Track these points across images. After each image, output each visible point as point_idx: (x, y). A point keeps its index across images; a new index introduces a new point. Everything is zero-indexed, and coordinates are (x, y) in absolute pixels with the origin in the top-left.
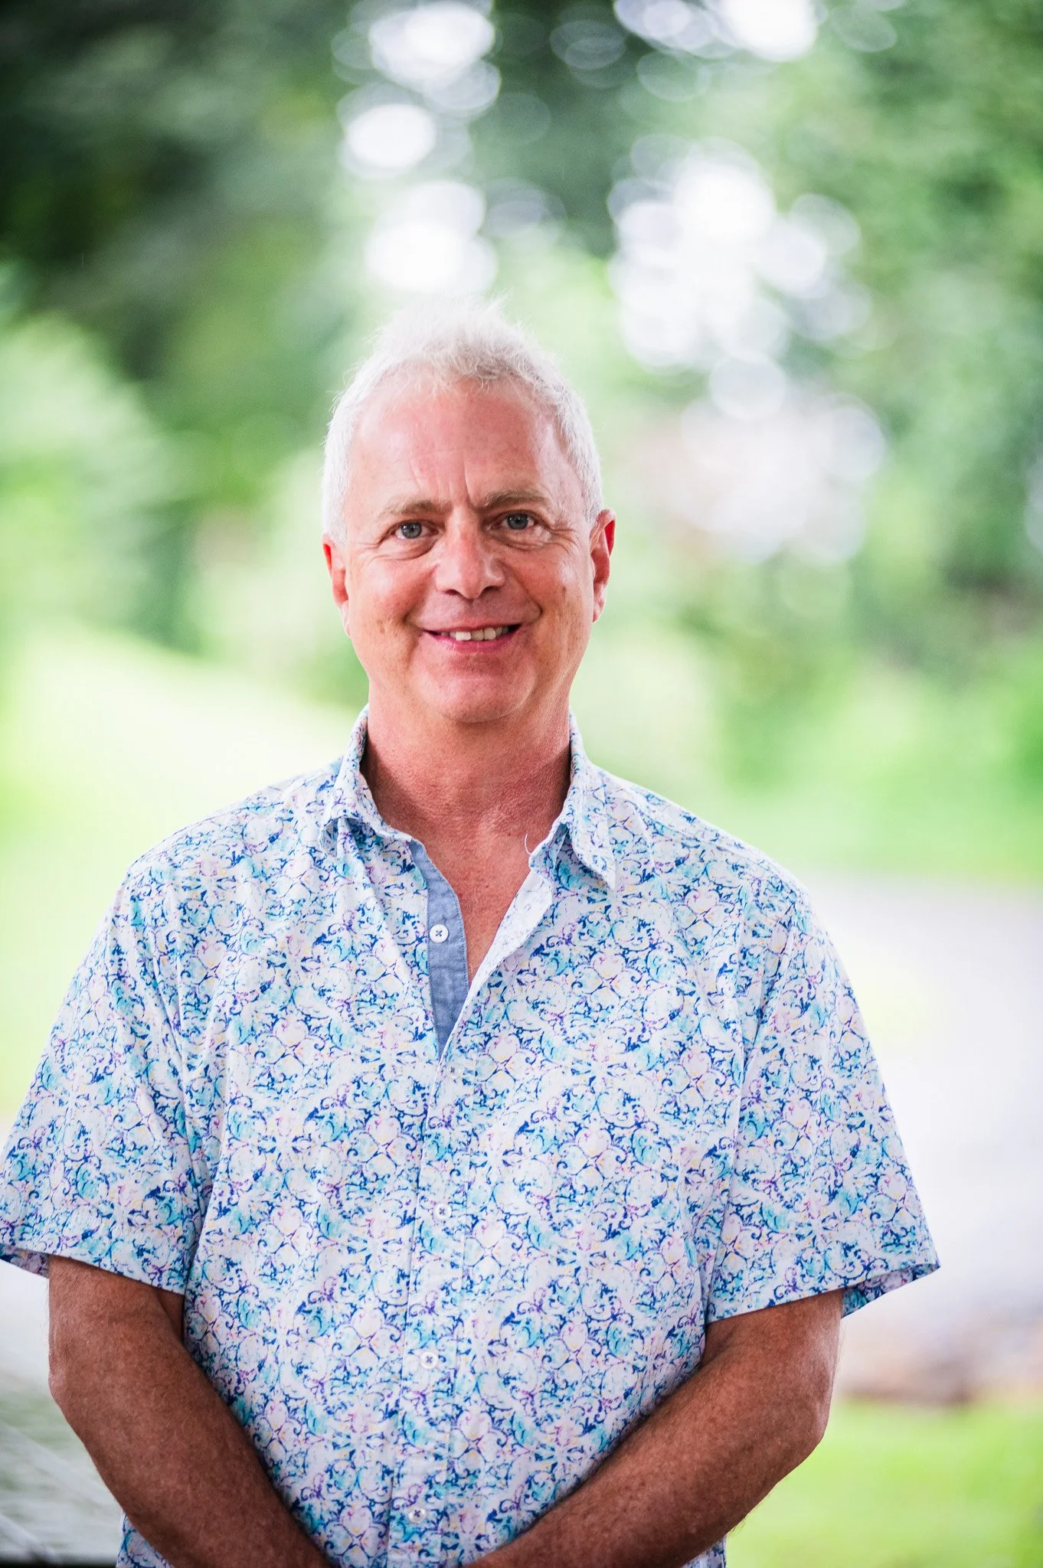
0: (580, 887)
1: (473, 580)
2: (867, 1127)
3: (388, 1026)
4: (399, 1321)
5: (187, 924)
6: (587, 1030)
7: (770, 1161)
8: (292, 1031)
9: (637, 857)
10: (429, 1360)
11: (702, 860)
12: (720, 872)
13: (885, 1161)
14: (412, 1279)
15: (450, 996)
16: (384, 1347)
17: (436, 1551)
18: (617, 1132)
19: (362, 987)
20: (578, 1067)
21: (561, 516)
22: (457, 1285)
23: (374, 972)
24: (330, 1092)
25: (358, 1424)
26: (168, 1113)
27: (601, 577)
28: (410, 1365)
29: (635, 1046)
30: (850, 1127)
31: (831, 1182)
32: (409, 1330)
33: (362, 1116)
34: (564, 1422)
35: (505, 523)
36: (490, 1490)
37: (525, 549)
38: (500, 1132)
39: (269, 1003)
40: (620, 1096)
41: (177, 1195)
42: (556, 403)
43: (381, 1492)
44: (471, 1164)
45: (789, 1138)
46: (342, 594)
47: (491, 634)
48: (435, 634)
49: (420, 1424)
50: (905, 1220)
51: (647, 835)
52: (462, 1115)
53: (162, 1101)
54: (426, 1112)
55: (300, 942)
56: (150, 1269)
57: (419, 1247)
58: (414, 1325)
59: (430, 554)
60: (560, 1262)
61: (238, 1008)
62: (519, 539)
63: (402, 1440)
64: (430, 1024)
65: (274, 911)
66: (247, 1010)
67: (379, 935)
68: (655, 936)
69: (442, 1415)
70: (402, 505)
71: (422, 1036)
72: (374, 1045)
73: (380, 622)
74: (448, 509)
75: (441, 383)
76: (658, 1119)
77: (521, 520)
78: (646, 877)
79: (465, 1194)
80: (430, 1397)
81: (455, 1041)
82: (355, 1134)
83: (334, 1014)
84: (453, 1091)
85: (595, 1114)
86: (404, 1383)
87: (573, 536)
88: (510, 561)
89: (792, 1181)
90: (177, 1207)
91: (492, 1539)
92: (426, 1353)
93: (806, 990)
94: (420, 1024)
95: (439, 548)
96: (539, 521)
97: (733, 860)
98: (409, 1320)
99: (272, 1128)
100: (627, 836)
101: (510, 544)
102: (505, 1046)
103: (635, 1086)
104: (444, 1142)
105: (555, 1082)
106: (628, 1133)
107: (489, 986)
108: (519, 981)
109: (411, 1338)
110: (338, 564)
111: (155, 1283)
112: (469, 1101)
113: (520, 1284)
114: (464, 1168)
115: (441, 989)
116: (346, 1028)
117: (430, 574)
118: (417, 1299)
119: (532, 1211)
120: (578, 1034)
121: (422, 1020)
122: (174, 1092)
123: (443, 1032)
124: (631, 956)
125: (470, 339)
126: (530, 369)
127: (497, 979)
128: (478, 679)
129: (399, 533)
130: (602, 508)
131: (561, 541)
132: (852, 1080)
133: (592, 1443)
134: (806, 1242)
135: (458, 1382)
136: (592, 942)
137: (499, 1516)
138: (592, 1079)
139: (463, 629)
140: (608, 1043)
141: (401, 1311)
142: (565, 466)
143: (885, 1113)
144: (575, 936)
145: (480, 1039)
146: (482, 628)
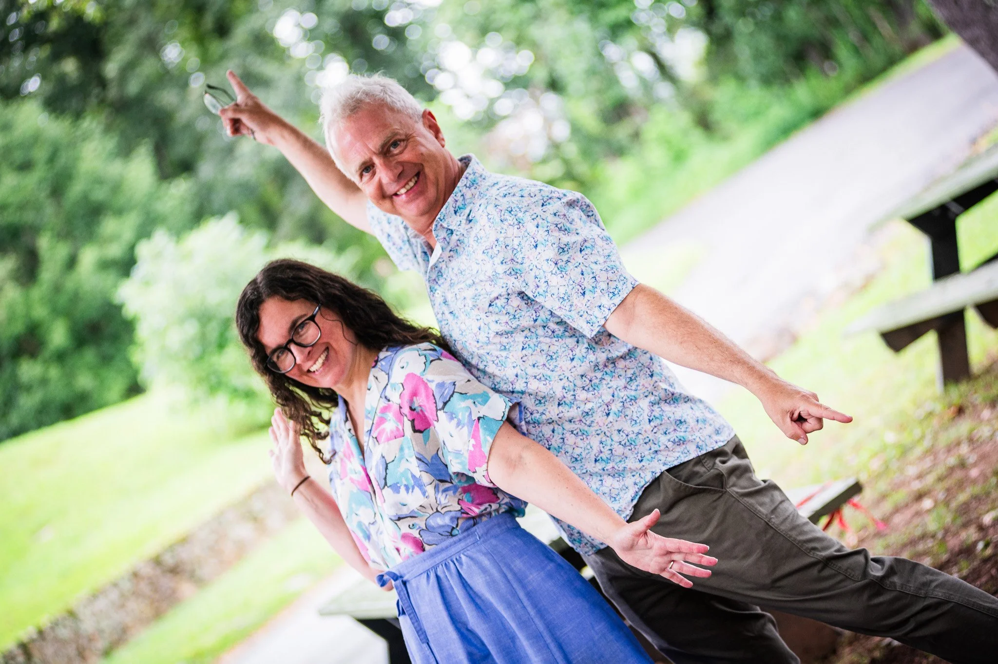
21: (405, 134)
27: (437, 132)
35: (391, 150)
37: (401, 152)
48: (395, 195)
59: (376, 175)
60: (598, 434)
62: (398, 150)
77: (394, 146)
88: (399, 161)
96: (401, 140)
101: (396, 155)
117: (380, 180)
128: (418, 201)
129: (364, 173)
131: (411, 140)
139: (401, 188)
146: (407, 183)
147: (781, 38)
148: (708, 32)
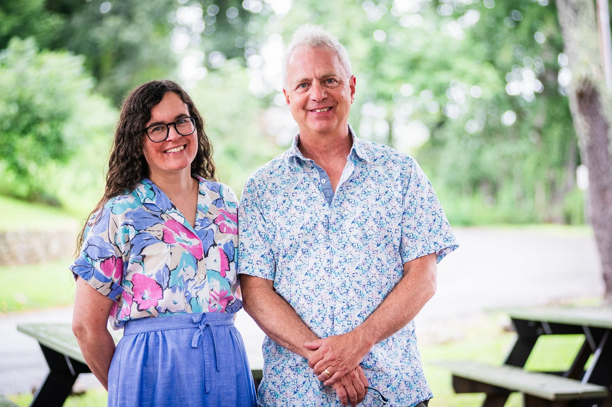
0: (360, 164)
1: (319, 97)
2: (437, 214)
3: (316, 204)
4: (329, 271)
5: (261, 189)
6: (366, 197)
7: (414, 223)
8: (293, 210)
9: (372, 156)
10: (338, 279)
11: (388, 155)
12: (393, 157)
13: (442, 222)
14: (331, 261)
15: (329, 195)
16: (327, 278)
17: (346, 325)
18: (376, 220)
19: (308, 196)
20: (364, 206)
21: (341, 79)
22: (343, 261)
23: (310, 192)
24: (305, 222)
25: (324, 298)
26: (263, 236)
27: (353, 92)
28: (334, 281)
29: (378, 200)
30: (433, 215)
31: (429, 228)
32: (332, 273)
33: (314, 226)
34: (374, 292)
35: (327, 82)
36: (358, 309)
37: (332, 88)
38: (347, 224)
39: (286, 205)
40: (376, 212)
41: (268, 256)
42: (338, 50)
43: (331, 313)
44: (342, 233)
45: (418, 217)
46: (288, 102)
47: (325, 110)
48: (311, 111)
49: (339, 295)
50: (448, 235)
51: (374, 151)
52: (338, 221)
53: (261, 234)
54: (329, 222)
55: (291, 189)
56: (264, 275)
57: (332, 253)
58: (333, 272)
59: (308, 91)
60: (366, 253)
61: (278, 207)
62: (331, 85)
63: (334, 299)
64: (326, 201)
65: (283, 183)
66: (281, 207)
67: (309, 183)
68: (379, 173)
69: (343, 292)
70: (300, 80)
71: (325, 205)
72: (313, 209)
73: (298, 109)
74: (312, 80)
75: (307, 48)
76: (386, 217)
77: (330, 81)
78: (375, 160)
79: (341, 240)
80: (340, 288)
81: (333, 204)
82: (313, 230)
83: (302, 204)
84: (334, 216)
85: (370, 216)
86: (333, 286)
87: (344, 83)
88: (328, 91)
89: (420, 227)
90: (268, 259)
91: (359, 321)
92: (337, 278)
93: (418, 182)
94: (324, 202)
95: (310, 90)
96: (335, 80)
97: (395, 153)
98: (332, 271)
99: (292, 233)
100: (369, 152)
101: (328, 87)
102: (346, 204)
103: (379, 209)
104: (334, 228)
105: (359, 210)
106: (379, 220)
107: (340, 191)
108: (347, 189)
109: (333, 275)
110: (287, 94)
111: (266, 278)
112: (339, 218)
113: (358, 259)
114: (340, 234)
115: (327, 194)
116: (306, 207)
117: (309, 96)
118: (333, 265)
119: (358, 241)
120: (363, 198)
121: (324, 201)
122: (264, 231)
123: (330, 203)
124: (374, 179)
125: (314, 36)
126: (330, 42)
127: (342, 189)
128: (323, 121)
129: (300, 86)
130: (352, 75)
131: (341, 85)
132: (432, 204)
133: (381, 297)
134: (424, 242)
135: (346, 284)
136: (364, 177)
137: (361, 315)
138: (368, 208)
139: (318, 109)
140: (371, 200)
141: (330, 269)
142: (341, 66)
143: (441, 211)
144: (360, 176)
145: (339, 204)
146: (323, 108)
147: (474, 166)
148: (432, 135)
